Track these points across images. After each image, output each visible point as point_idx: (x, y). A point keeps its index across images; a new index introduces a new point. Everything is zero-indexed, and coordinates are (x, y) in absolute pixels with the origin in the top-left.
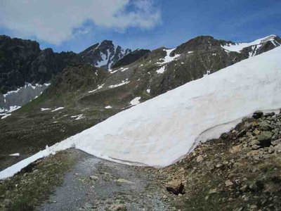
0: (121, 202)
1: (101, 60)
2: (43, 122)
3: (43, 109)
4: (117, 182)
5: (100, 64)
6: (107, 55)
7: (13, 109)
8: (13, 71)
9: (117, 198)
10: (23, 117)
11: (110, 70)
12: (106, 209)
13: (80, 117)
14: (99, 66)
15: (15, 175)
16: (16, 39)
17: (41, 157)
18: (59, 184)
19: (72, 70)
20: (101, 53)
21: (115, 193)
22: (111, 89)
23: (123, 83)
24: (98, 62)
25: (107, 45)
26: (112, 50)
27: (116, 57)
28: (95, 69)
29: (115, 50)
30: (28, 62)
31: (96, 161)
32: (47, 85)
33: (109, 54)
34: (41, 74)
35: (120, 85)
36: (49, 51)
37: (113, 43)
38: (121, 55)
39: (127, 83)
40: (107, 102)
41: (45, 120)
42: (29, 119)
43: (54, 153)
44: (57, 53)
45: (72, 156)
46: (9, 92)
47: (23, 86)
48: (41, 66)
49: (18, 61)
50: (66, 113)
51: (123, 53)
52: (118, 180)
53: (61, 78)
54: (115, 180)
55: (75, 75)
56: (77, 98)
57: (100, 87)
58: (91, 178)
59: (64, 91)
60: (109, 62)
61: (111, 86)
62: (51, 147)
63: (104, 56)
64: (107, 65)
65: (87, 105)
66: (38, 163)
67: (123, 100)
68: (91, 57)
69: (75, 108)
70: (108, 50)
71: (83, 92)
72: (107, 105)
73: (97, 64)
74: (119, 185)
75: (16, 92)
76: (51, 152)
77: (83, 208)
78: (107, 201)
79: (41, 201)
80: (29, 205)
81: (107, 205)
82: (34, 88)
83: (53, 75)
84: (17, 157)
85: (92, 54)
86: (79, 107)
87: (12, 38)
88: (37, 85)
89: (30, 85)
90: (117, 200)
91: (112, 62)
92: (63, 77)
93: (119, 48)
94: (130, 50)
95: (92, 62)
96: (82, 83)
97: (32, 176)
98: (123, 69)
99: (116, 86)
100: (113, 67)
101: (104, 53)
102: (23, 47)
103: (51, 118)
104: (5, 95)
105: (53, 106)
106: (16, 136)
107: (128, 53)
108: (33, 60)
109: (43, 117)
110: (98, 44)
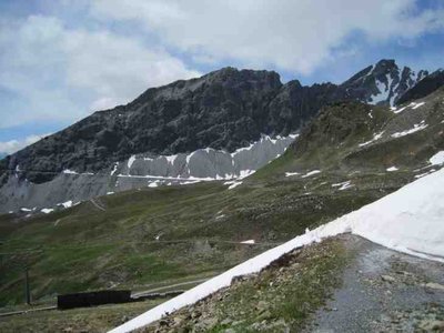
0: (437, 318)
1: (377, 92)
2: (289, 194)
3: (289, 174)
4: (425, 288)
5: (376, 100)
6: (387, 84)
7: (244, 174)
8: (243, 119)
9: (430, 312)
10: (260, 186)
11: (393, 108)
12: (415, 326)
13: (345, 186)
14: (373, 103)
15: (263, 269)
16: (245, 71)
17: (300, 245)
18: (338, 285)
19: (330, 111)
20: (377, 82)
21: (425, 304)
22: (395, 140)
23: (417, 128)
24: (372, 96)
25: (387, 67)
26: (394, 75)
27: (403, 86)
28: (368, 108)
29: (400, 75)
30: (265, 104)
31: (387, 254)
32: (293, 136)
33: (390, 81)
34: (284, 120)
35: (411, 131)
36: (295, 84)
37: (396, 63)
38: (411, 82)
39: (422, 127)
40: (390, 161)
41: (293, 190)
42: (269, 189)
43: (319, 241)
44: (307, 87)
45: (348, 246)
46: (239, 150)
47: (258, 140)
48: (283, 109)
49: (250, 104)
50: (324, 179)
51: (414, 78)
52: (428, 285)
53: (313, 126)
54: (423, 285)
55: (335, 119)
56: (341, 155)
57: (377, 137)
58: (383, 279)
59: (321, 145)
60: (391, 94)
61: (397, 135)
62: (314, 231)
63: (381, 86)
64: (388, 100)
65: (357, 166)
66: (298, 254)
67: (416, 157)
68: (360, 88)
69: (338, 171)
70: (388, 76)
71: (349, 145)
72: (390, 166)
73: (371, 100)
74: (429, 292)
75: (248, 149)
76: (314, 238)
77: (378, 321)
78: (413, 314)
79: (315, 306)
80: (301, 310)
81: (415, 321)
82: (274, 141)
83: (302, 121)
84: (251, 246)
85: (362, 84)
86: (344, 170)
87: (240, 69)
88: (278, 137)
89: (267, 137)
90: (431, 315)
91: (396, 95)
92: (318, 124)
93: (407, 70)
94: (426, 73)
95: (362, 97)
96: (348, 132)
97: (292, 272)
98: (415, 105)
99: (404, 134)
100: (398, 103)
101: (382, 81)
102: (255, 82)
103: (301, 188)
104: (232, 155)
105: (304, 169)
106: (250, 215)
107: (423, 77)
108: (270, 100)
109: (289, 187)
110: (371, 67)
